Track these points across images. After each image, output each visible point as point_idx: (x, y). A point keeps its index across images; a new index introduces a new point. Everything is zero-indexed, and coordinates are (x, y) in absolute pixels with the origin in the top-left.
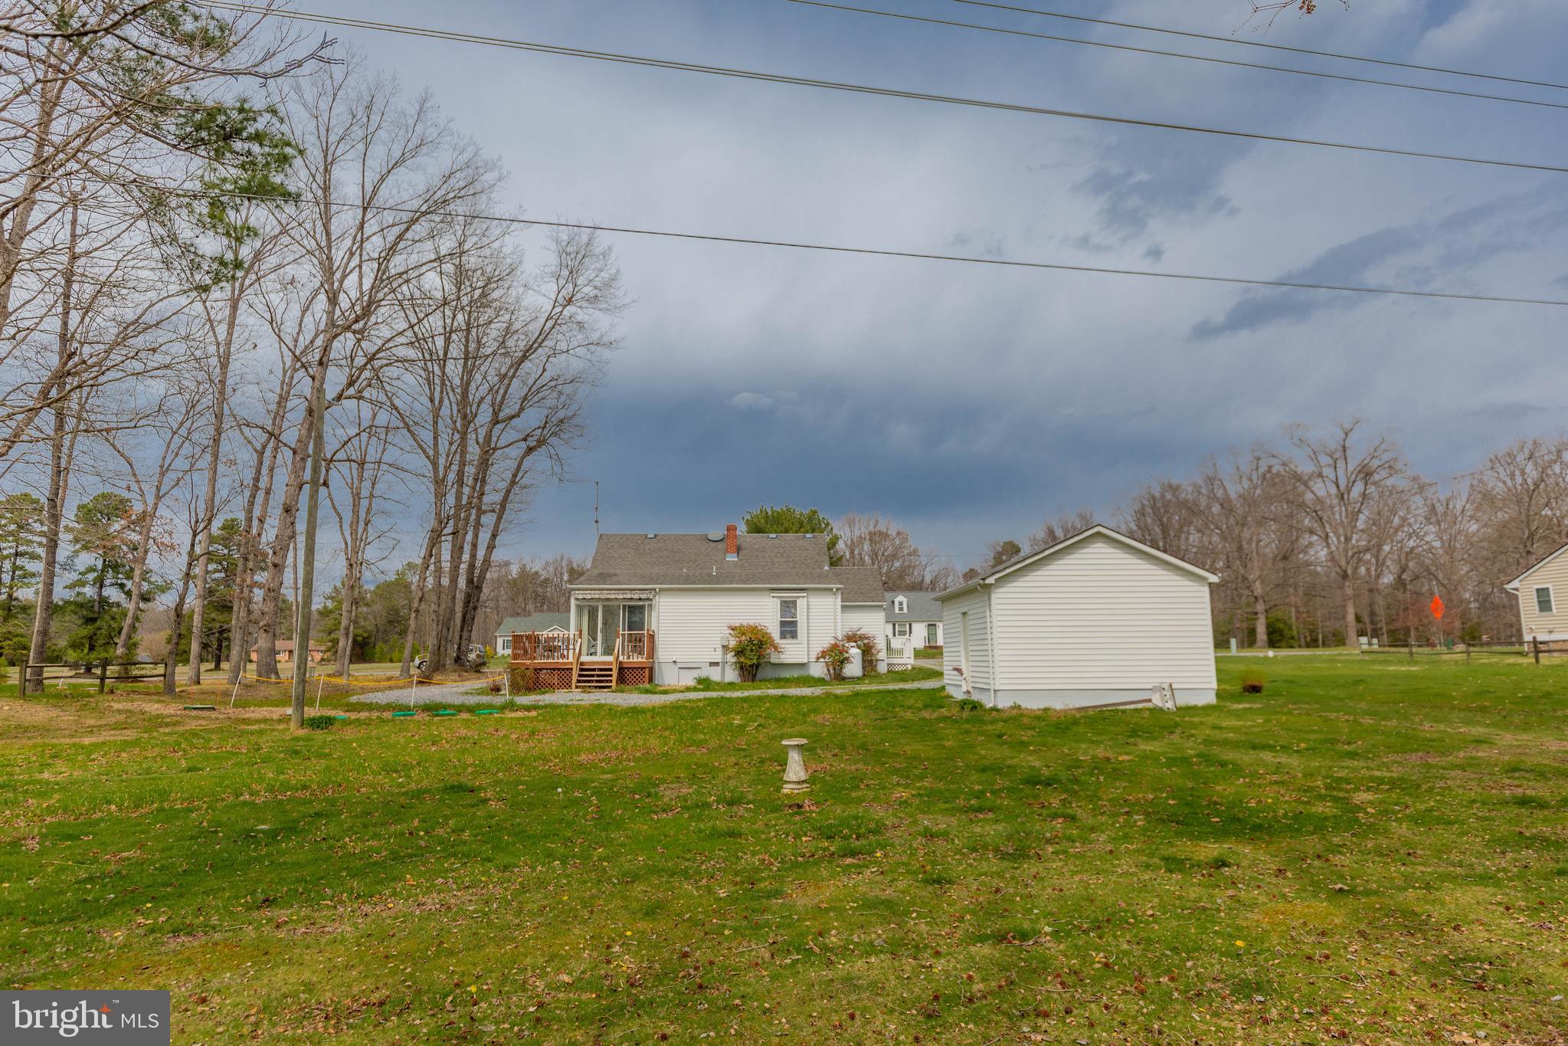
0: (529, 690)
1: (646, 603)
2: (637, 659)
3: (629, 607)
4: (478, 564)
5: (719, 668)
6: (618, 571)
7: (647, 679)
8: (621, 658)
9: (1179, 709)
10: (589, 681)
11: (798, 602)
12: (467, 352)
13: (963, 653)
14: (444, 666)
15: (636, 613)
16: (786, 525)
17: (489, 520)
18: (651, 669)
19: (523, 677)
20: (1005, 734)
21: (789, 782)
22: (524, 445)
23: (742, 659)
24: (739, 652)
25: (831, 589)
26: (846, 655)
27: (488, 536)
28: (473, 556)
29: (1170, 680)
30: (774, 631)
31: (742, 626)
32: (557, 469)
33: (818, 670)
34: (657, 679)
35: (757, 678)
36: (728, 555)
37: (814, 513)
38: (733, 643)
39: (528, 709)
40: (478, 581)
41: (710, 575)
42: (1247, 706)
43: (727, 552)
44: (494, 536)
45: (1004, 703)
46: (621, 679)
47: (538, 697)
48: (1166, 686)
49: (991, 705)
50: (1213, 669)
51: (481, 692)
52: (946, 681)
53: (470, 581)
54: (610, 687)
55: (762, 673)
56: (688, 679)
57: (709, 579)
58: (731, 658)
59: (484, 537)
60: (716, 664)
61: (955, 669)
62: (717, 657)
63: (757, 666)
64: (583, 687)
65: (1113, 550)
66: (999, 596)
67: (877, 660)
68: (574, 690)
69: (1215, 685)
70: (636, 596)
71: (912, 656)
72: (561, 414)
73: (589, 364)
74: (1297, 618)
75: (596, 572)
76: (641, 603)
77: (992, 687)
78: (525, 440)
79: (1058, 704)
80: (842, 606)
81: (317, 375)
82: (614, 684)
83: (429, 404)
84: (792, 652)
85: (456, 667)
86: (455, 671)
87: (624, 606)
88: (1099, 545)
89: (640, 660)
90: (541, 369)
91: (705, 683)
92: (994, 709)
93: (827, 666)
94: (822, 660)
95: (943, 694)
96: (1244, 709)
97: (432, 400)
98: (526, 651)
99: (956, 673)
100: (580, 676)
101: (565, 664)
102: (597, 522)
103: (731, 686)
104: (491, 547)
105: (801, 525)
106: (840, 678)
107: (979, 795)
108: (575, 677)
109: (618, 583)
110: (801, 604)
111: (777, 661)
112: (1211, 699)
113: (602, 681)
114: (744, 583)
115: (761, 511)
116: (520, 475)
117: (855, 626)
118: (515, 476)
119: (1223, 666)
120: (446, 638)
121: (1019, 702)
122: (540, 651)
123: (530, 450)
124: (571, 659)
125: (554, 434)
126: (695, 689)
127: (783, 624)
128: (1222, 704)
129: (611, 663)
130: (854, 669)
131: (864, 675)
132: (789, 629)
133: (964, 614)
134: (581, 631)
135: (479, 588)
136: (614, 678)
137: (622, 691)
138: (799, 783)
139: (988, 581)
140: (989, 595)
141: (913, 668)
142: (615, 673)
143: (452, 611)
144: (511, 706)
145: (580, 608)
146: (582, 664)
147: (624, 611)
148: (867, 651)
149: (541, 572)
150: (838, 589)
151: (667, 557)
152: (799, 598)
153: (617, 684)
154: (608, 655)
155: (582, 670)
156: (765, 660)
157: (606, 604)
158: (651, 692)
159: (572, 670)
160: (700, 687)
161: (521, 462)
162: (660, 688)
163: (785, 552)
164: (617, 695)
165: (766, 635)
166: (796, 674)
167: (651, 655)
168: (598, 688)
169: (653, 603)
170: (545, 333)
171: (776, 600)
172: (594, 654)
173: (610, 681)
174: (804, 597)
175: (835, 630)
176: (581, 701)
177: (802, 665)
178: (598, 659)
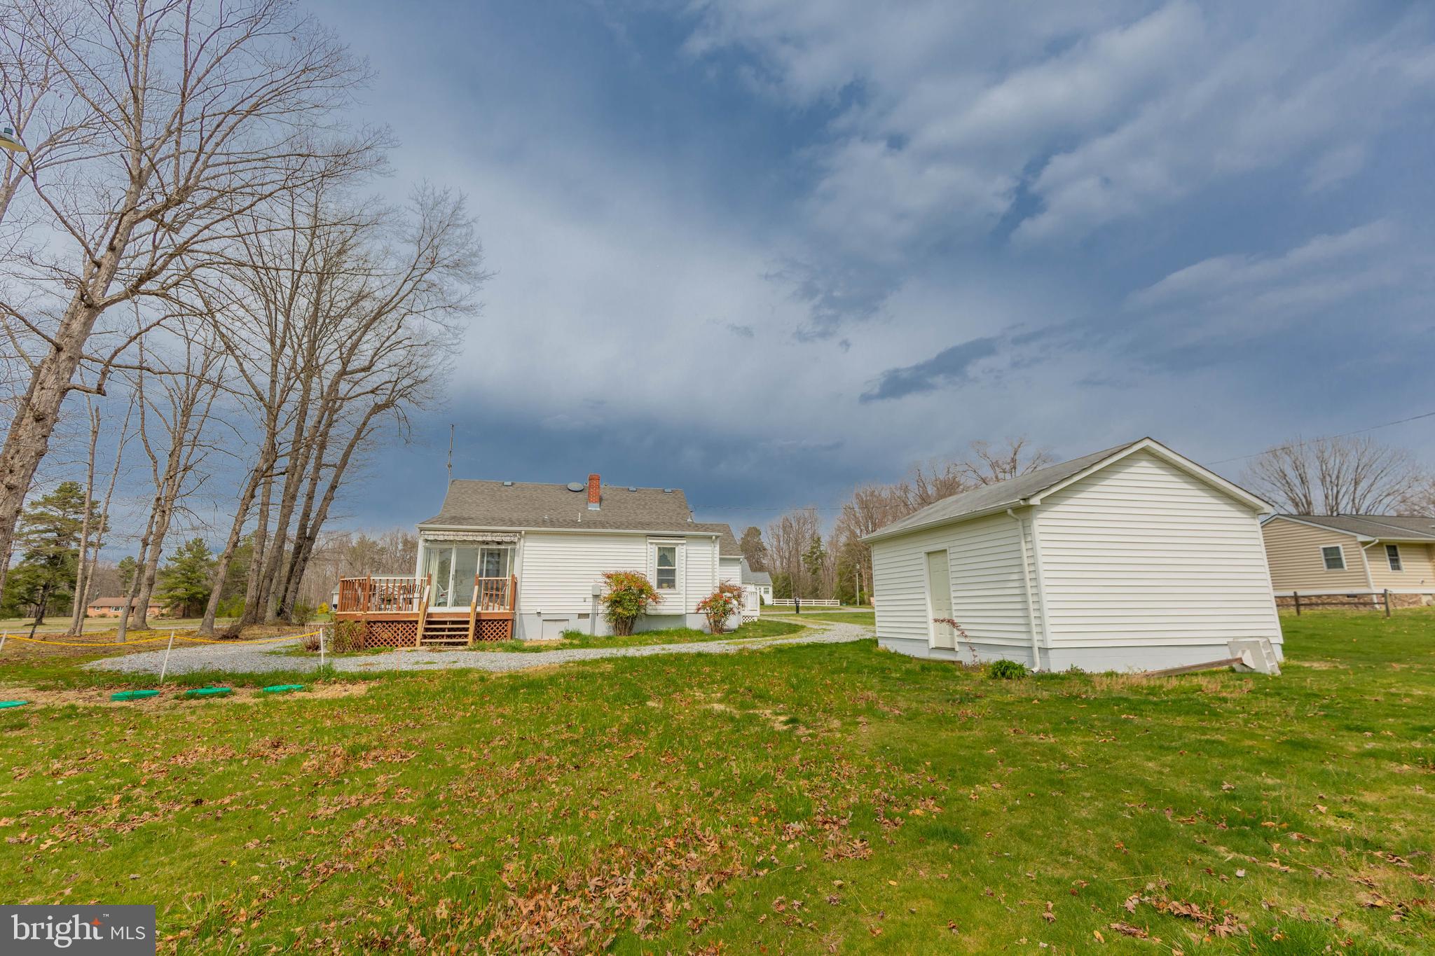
0: (358, 648)
1: (509, 547)
2: (496, 610)
3: (489, 550)
4: (313, 515)
5: (589, 621)
6: (473, 516)
7: (509, 635)
8: (479, 609)
10: (437, 637)
11: (677, 549)
13: (929, 602)
14: (263, 619)
15: (497, 557)
17: (328, 473)
18: (513, 621)
19: (351, 632)
23: (619, 610)
24: (615, 602)
25: (710, 537)
26: (729, 606)
27: (327, 487)
28: (308, 506)
30: (652, 580)
31: (618, 575)
33: (697, 622)
34: (519, 634)
35: (633, 631)
36: (590, 503)
38: (607, 592)
39: (353, 679)
40: (311, 533)
41: (575, 520)
43: (589, 500)
44: (333, 487)
45: (1058, 666)
46: (479, 635)
47: (370, 660)
49: (1035, 669)
52: (878, 635)
53: (303, 527)
54: (465, 643)
55: (639, 625)
56: (553, 634)
57: (575, 524)
58: (603, 608)
59: (322, 487)
60: (586, 616)
62: (587, 608)
63: (634, 618)
64: (431, 644)
66: (1044, 525)
68: (418, 647)
69: (1280, 640)
70: (496, 539)
71: (758, 608)
76: (503, 547)
77: (1038, 645)
80: (721, 559)
81: (104, 261)
82: (470, 640)
83: (268, 347)
84: (671, 603)
85: (278, 620)
86: (275, 625)
87: (483, 551)
88: (1144, 464)
89: (501, 611)
90: (396, 326)
91: (574, 639)
93: (708, 617)
94: (702, 611)
95: (879, 649)
97: (272, 343)
98: (357, 600)
100: (427, 630)
101: (408, 615)
102: (450, 466)
104: (328, 499)
106: (721, 631)
108: (420, 632)
109: (477, 525)
110: (681, 551)
111: (653, 612)
113: (454, 636)
114: (618, 528)
116: (365, 431)
117: (727, 578)
118: (360, 431)
120: (268, 590)
122: (376, 600)
123: (378, 407)
124: (415, 610)
125: (405, 395)
126: (562, 647)
127: (660, 572)
128: (1290, 663)
129: (468, 615)
130: (735, 620)
132: (667, 578)
133: (934, 553)
134: (430, 576)
135: (311, 539)
136: (471, 633)
137: (483, 650)
139: (1033, 501)
140: (1025, 521)
141: (760, 621)
142: (472, 626)
143: (278, 562)
144: (328, 676)
145: (428, 550)
146: (430, 615)
147: (482, 557)
149: (378, 542)
150: (717, 537)
151: (526, 504)
152: (677, 544)
153: (474, 639)
154: (463, 605)
155: (429, 623)
156: (643, 611)
157: (462, 546)
158: (515, 649)
159: (417, 622)
160: (575, 642)
161: (368, 418)
162: (526, 644)
163: (646, 504)
164: (480, 653)
165: (646, 583)
166: (672, 627)
167: (513, 607)
168: (449, 644)
169: (518, 547)
170: (402, 294)
171: (654, 546)
172: (445, 604)
173: (466, 636)
174: (683, 544)
175: (713, 579)
176: (427, 663)
177: (679, 617)
178: (450, 610)
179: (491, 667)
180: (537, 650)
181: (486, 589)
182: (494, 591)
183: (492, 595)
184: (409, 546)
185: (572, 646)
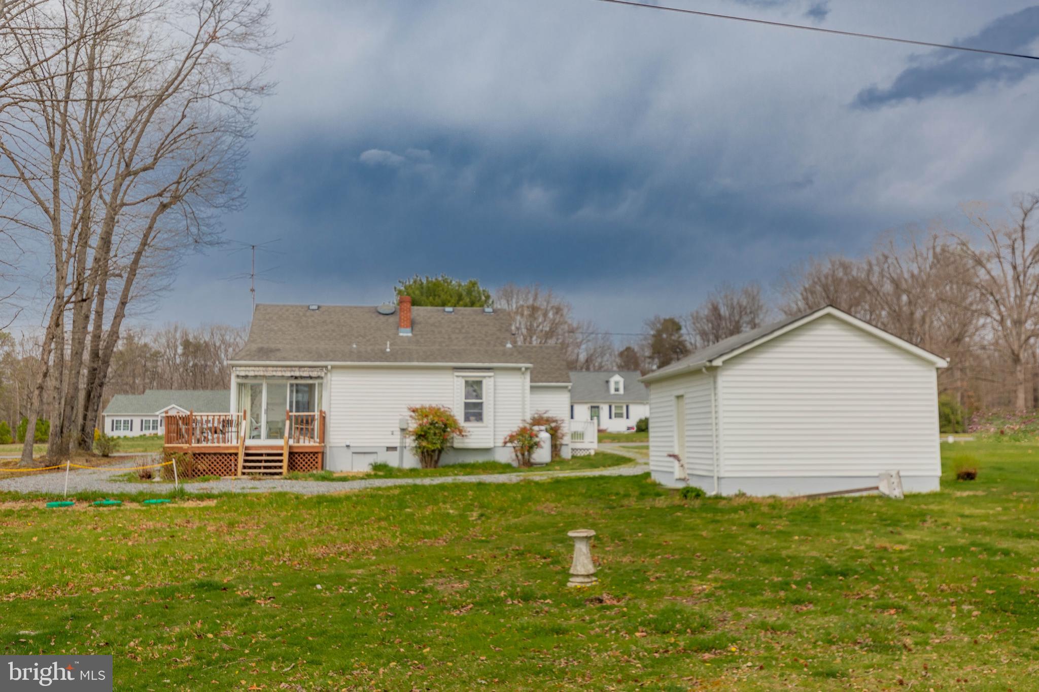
0: (186, 477)
1: (316, 382)
2: (305, 443)
3: (297, 385)
4: (104, 335)
5: (396, 454)
6: (280, 346)
7: (319, 466)
8: (291, 442)
9: (906, 496)
10: (255, 468)
11: (485, 382)
12: (90, 94)
13: (676, 439)
14: (69, 450)
15: (305, 391)
16: (443, 297)
17: (115, 286)
18: (323, 453)
19: (182, 462)
20: (758, 524)
21: (577, 576)
22: (157, 201)
23: (424, 444)
24: (421, 436)
25: (520, 369)
26: (536, 440)
27: (117, 302)
28: (98, 326)
29: (899, 468)
30: (458, 414)
31: (423, 408)
32: (194, 230)
33: (505, 455)
34: (328, 465)
35: (439, 463)
36: (402, 329)
37: (474, 284)
38: (413, 426)
39: (201, 497)
40: (105, 355)
41: (384, 352)
42: (971, 493)
43: (399, 326)
44: (123, 304)
45: (728, 491)
46: (292, 466)
47: (205, 485)
48: (894, 473)
49: (714, 493)
50: (938, 455)
51: (130, 478)
52: (652, 468)
53: (95, 355)
54: (281, 474)
55: (447, 459)
56: (363, 466)
57: (383, 356)
58: (410, 442)
59: (111, 305)
60: (394, 449)
61: (670, 456)
62: (395, 441)
63: (440, 451)
64: (249, 474)
65: (844, 333)
66: (728, 380)
67: (561, 445)
68: (241, 475)
69: (939, 473)
70: (305, 374)
71: (596, 440)
72: (199, 167)
73: (235, 112)
74: (963, 403)
75: (254, 347)
76: (311, 382)
77: (716, 475)
78: (160, 195)
79: (784, 493)
80: (532, 388)
82: (284, 470)
83: (48, 151)
84: (477, 435)
87: (292, 385)
88: (828, 327)
89: (312, 444)
90: (180, 114)
91: (381, 470)
92: (718, 498)
93: (516, 451)
94: (509, 445)
95: (649, 481)
96: (968, 497)
97: (51, 147)
98: (180, 434)
99: (671, 459)
100: (246, 461)
101: (228, 448)
102: (253, 290)
103: (413, 472)
104: (119, 316)
105: (460, 298)
106: (528, 464)
107: (785, 586)
108: (240, 463)
109: (284, 359)
110: (489, 384)
111: (461, 445)
112: (935, 487)
113: (270, 467)
114: (424, 360)
115: (415, 282)
116: (152, 234)
117: (542, 409)
118: (146, 236)
119: (949, 454)
121: (744, 490)
122: (199, 434)
123: (164, 206)
124: (234, 443)
125: (192, 189)
126: (370, 476)
127: (467, 405)
128: (946, 491)
129: (281, 448)
130: (542, 454)
131: (552, 461)
132: (474, 411)
133: (679, 397)
134: (244, 411)
135: (105, 362)
136: (285, 464)
137: (297, 478)
138: (588, 576)
139: (715, 363)
140: (715, 378)
141: (597, 454)
142: (285, 458)
143: (76, 389)
144: (180, 495)
145: (240, 386)
146: (247, 448)
147: (291, 391)
148: (554, 433)
149: (152, 344)
150: (527, 369)
151: (333, 331)
152: (484, 377)
153: (288, 470)
154: (276, 438)
155: (247, 455)
156: (448, 444)
157: (271, 381)
158: (324, 478)
159: (236, 454)
160: (381, 473)
161: (154, 220)
162: (335, 475)
163: (463, 327)
164: (294, 481)
165: (450, 417)
166: (480, 459)
167: (323, 438)
168: (267, 474)
169: (325, 381)
170: (183, 73)
171: (460, 379)
172: (259, 437)
173: (281, 467)
174: (490, 377)
175: (524, 412)
176: (252, 488)
177: (487, 450)
178: (264, 442)
179: (304, 491)
180: (344, 479)
181: (296, 423)
182: (304, 425)
183: (302, 429)
184: (191, 349)
185: (376, 476)
